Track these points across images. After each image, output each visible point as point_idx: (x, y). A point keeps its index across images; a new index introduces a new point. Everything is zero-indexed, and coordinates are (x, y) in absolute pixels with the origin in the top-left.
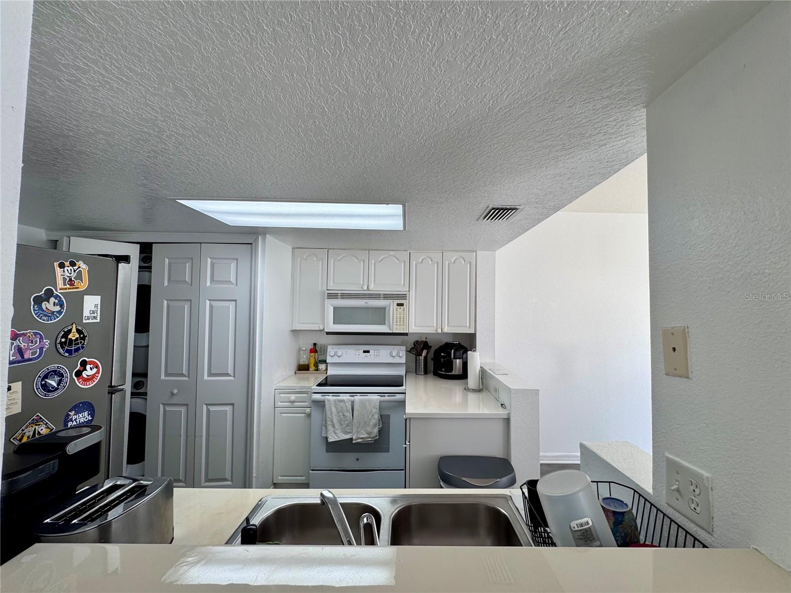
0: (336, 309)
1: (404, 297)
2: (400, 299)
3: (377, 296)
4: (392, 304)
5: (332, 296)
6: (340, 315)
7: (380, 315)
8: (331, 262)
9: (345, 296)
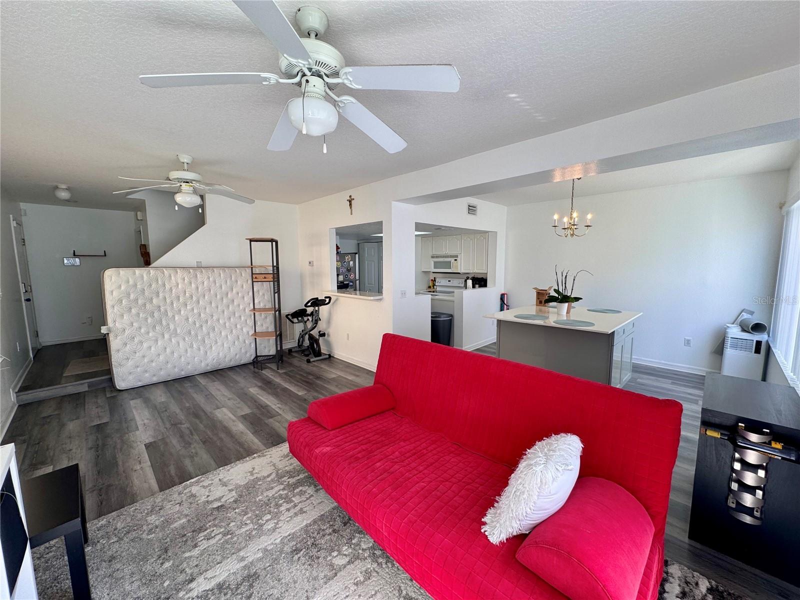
0: (435, 262)
1: (457, 256)
2: (455, 257)
3: (447, 257)
4: (452, 260)
5: (433, 257)
6: (437, 265)
7: (448, 265)
8: (434, 242)
9: (437, 257)
